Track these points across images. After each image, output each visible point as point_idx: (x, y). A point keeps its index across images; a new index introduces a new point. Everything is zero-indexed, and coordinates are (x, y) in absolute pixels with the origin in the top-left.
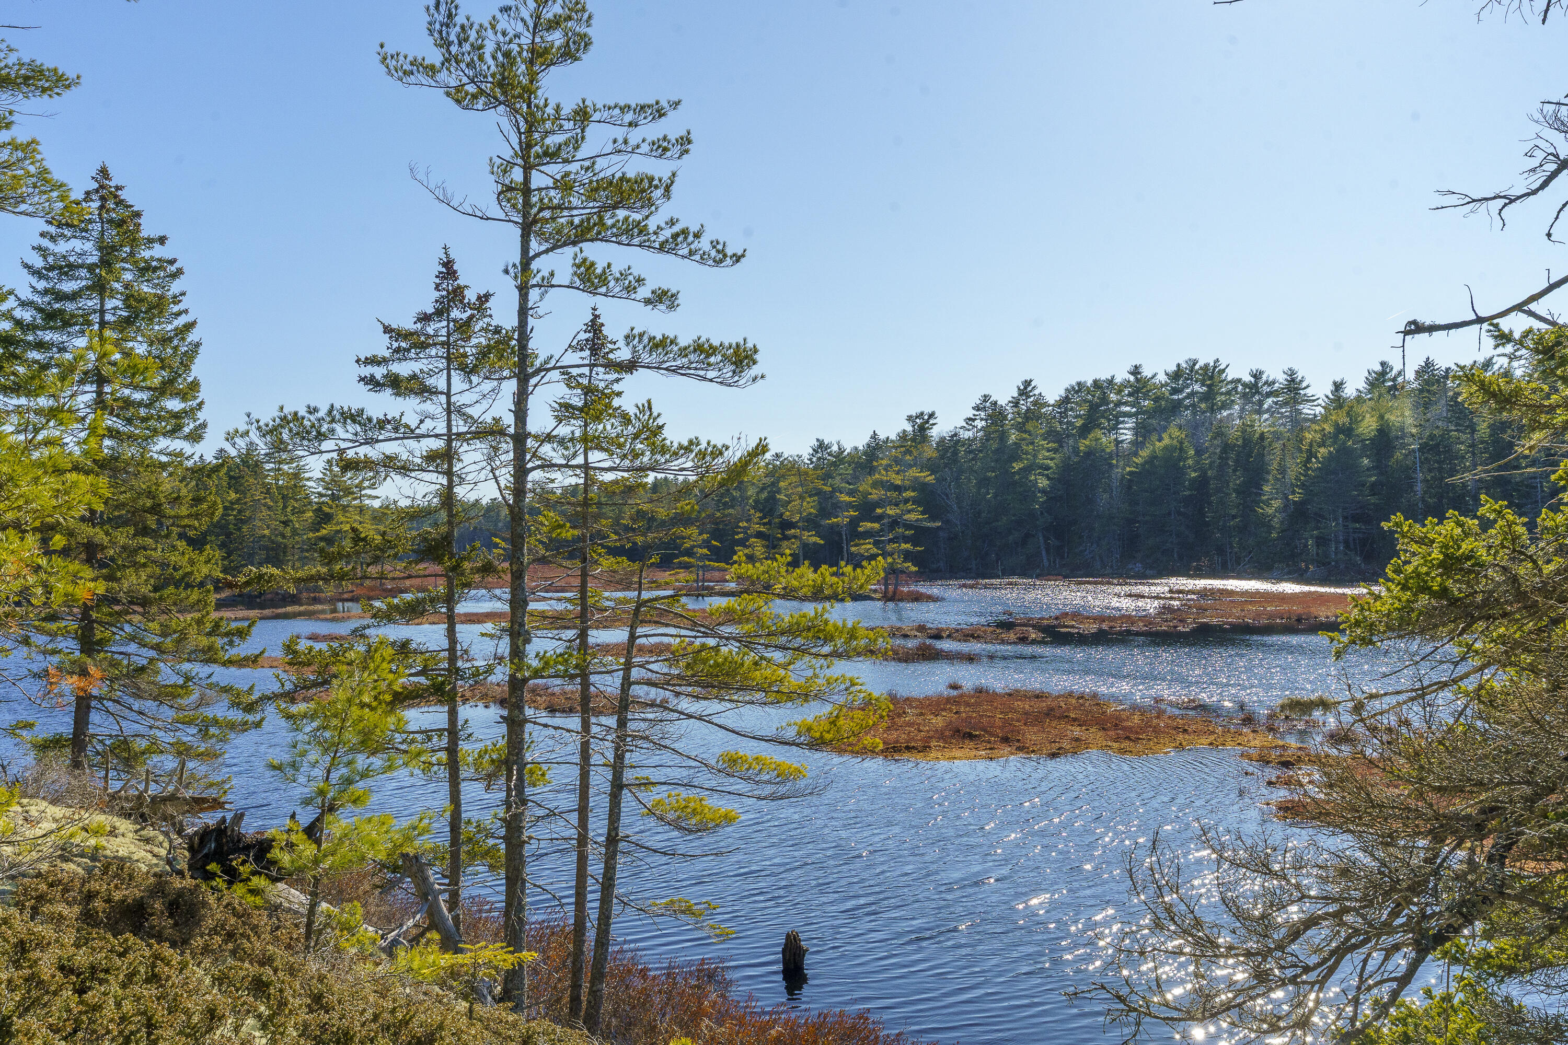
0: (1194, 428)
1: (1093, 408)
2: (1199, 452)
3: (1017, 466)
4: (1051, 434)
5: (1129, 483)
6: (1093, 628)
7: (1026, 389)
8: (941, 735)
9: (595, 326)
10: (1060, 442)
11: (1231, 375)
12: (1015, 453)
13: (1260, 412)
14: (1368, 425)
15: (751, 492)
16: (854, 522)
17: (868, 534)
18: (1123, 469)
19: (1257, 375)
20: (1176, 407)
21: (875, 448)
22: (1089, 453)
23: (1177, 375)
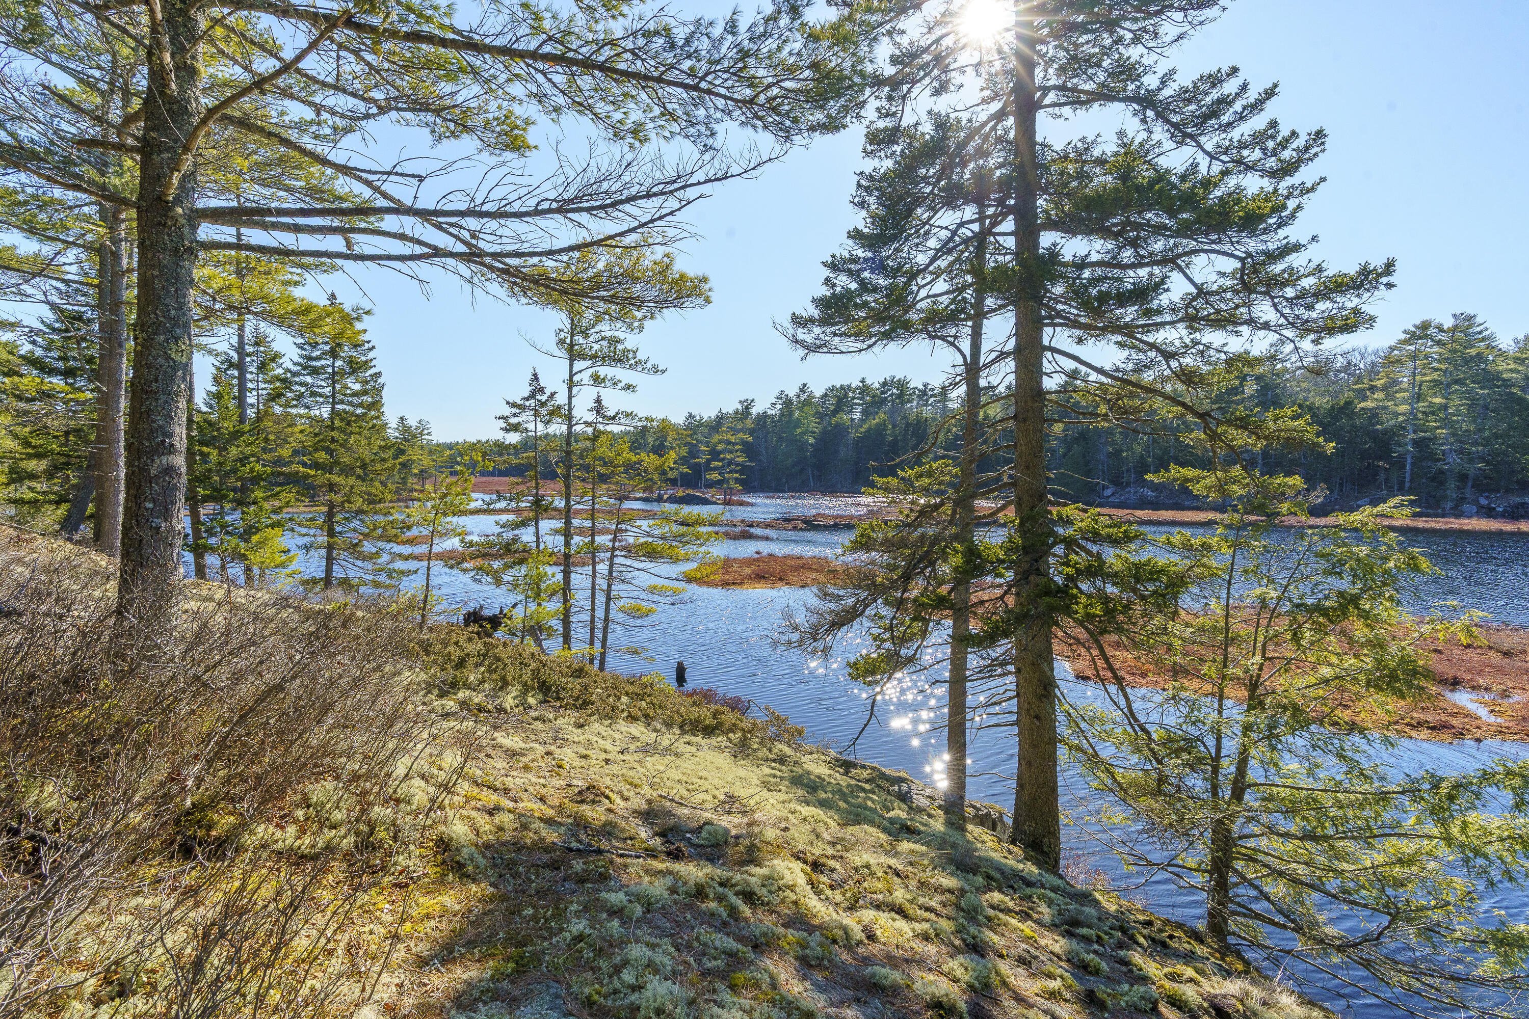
0: (892, 412)
1: (840, 400)
2: (894, 426)
3: (799, 431)
4: (817, 414)
5: (859, 441)
6: (831, 522)
7: (803, 389)
8: (750, 577)
9: (598, 401)
10: (821, 418)
11: (912, 385)
12: (798, 424)
13: (926, 405)
15: (650, 440)
16: (709, 462)
17: (715, 469)
18: (854, 435)
19: (926, 386)
20: (883, 401)
21: (720, 419)
22: (837, 426)
23: (884, 384)
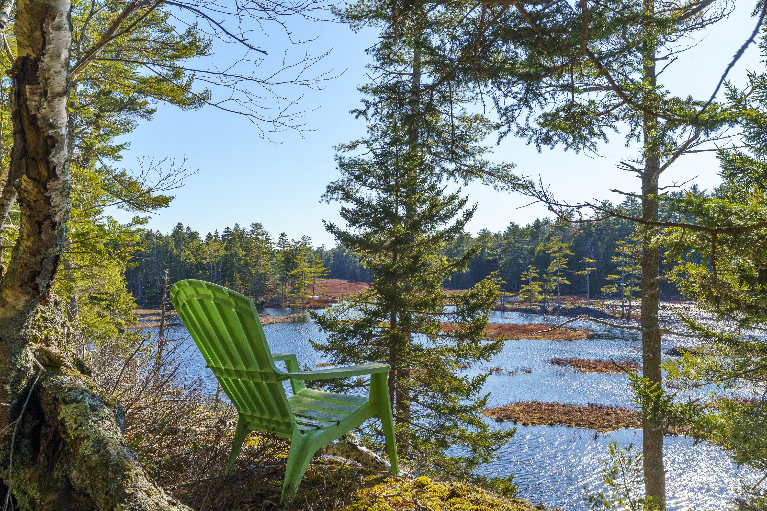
17: (611, 282)
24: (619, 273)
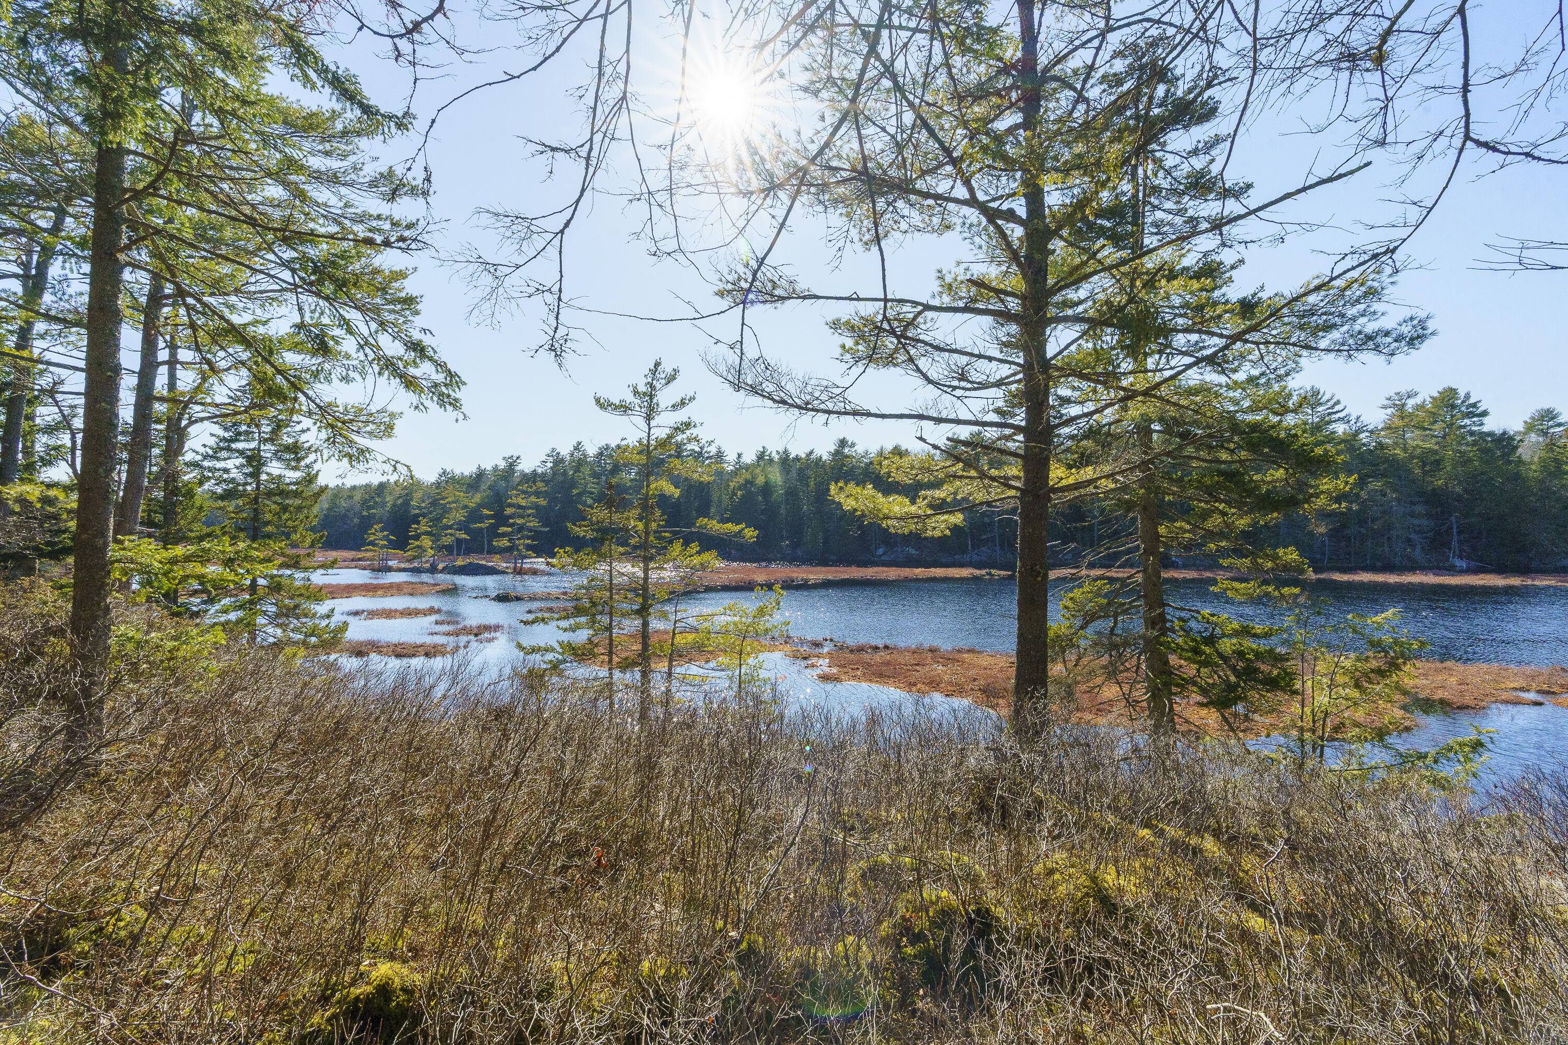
1: (616, 460)
3: (575, 491)
4: (595, 475)
7: (576, 447)
10: (599, 479)
14: (760, 480)
16: (494, 527)
17: (504, 535)
22: (616, 485)
24: (512, 525)
